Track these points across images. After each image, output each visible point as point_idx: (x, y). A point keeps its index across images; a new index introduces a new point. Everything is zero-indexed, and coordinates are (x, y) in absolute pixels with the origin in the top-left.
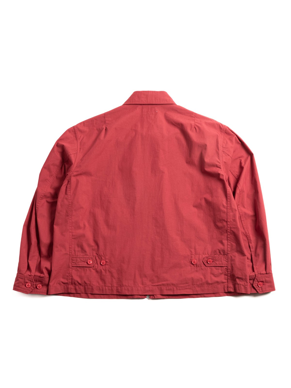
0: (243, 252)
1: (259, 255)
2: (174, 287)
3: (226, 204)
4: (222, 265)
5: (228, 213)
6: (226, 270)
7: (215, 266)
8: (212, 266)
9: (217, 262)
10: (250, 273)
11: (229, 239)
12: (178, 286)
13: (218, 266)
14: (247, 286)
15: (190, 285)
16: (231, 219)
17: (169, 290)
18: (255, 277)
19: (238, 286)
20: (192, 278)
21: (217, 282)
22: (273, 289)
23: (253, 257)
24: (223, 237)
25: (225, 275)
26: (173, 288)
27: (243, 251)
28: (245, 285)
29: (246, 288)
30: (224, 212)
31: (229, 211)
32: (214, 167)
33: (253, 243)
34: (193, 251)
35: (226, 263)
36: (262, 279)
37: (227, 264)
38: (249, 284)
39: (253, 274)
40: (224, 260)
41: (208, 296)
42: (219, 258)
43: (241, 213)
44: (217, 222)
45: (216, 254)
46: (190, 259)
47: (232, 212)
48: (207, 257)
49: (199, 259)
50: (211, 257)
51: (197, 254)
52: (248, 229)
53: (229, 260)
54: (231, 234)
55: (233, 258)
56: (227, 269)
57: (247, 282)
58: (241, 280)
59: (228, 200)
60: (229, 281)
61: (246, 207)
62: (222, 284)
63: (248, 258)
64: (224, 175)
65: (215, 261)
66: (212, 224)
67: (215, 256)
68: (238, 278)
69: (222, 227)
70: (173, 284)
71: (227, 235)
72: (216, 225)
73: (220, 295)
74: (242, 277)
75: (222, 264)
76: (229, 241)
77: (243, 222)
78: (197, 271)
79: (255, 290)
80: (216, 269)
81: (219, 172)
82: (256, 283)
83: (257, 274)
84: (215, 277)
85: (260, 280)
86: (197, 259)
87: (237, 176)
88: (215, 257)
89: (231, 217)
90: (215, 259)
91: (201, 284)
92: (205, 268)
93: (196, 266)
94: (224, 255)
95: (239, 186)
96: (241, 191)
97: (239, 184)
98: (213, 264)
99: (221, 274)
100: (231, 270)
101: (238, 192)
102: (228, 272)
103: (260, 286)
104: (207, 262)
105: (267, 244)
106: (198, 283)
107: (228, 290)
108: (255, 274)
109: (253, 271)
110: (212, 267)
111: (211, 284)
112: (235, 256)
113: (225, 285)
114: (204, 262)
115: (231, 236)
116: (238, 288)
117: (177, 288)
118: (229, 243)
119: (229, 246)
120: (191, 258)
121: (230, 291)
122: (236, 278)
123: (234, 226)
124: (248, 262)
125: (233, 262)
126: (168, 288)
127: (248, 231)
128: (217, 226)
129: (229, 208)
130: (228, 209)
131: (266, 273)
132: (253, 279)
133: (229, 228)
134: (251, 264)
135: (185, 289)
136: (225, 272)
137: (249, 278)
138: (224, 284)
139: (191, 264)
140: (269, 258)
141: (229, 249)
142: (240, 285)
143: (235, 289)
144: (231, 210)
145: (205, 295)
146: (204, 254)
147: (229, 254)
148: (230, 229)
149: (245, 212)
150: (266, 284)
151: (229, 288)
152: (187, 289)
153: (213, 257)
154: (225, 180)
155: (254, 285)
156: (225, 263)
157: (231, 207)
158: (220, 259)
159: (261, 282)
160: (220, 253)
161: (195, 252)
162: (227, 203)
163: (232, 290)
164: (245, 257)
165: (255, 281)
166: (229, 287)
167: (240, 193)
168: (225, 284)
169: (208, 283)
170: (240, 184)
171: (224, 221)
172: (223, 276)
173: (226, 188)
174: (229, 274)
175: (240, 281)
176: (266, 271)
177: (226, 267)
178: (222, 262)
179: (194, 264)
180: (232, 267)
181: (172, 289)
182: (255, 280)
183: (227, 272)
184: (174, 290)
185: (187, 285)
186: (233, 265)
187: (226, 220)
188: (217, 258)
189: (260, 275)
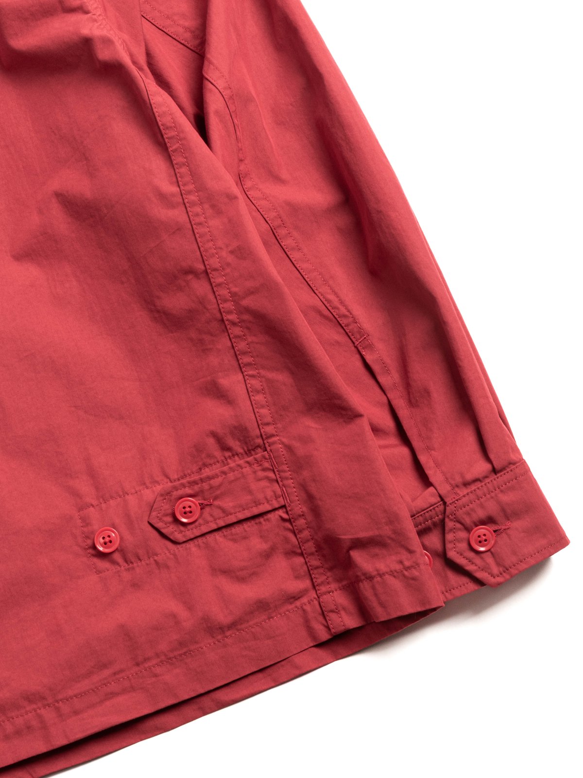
0: (337, 402)
1: (427, 392)
2: (43, 712)
3: (171, 183)
4: (256, 511)
5: (200, 224)
6: (288, 525)
7: (222, 523)
8: (205, 529)
9: (228, 503)
10: (413, 500)
11: (246, 359)
12: (60, 697)
13: (240, 522)
14: (415, 573)
15: (122, 671)
16: (224, 254)
17: (18, 733)
18: (442, 508)
19: (373, 588)
20: (122, 626)
21: (262, 606)
22: (559, 541)
23: (404, 412)
24: (214, 360)
25: (291, 553)
26: (40, 716)
27: (339, 397)
28: (408, 568)
29: (413, 584)
30: (178, 229)
31: (197, 215)
32: (52, 15)
33: (380, 346)
34: (84, 486)
35: (274, 492)
36: (482, 506)
37: (279, 492)
38: (424, 558)
39: (428, 497)
40: (260, 480)
41: (238, 696)
42: (231, 476)
43: (273, 214)
44: (159, 298)
45: (209, 461)
46: (83, 533)
47: (219, 212)
48: (166, 495)
49: (128, 516)
50: (184, 486)
51: (112, 497)
52: (331, 282)
53: (285, 467)
54: (248, 328)
55: (301, 450)
56: (289, 521)
57: (411, 552)
58: (377, 550)
59: (178, 159)
60: (320, 579)
61: (285, 175)
62: (290, 607)
63: (376, 430)
64: (115, 39)
65: (216, 498)
66: (140, 318)
67: (207, 472)
68: (359, 544)
69: (190, 311)
70: (31, 698)
71: (229, 344)
72: (158, 311)
73: (297, 667)
74: (377, 533)
75: (257, 503)
76: (251, 373)
77: (294, 255)
78: (136, 585)
79: (465, 580)
80: (235, 541)
81: (85, 31)
82: (460, 540)
83: (449, 488)
84: (241, 580)
85: (475, 517)
86: (117, 521)
87: (192, 32)
88: (209, 478)
89: (220, 243)
90: (211, 488)
91: (181, 644)
92: (175, 555)
93: (126, 561)
94: (249, 452)
95: (211, 74)
96: (231, 98)
97: (210, 63)
98: (210, 519)
99: (267, 555)
100: (310, 518)
101: (214, 104)
102: (300, 531)
103: (482, 546)
104: (176, 521)
105: (449, 318)
106: (163, 647)
107: (328, 627)
108: (440, 496)
109: (425, 481)
110: (208, 536)
111: (233, 625)
112: (306, 440)
113: (308, 608)
114: (159, 525)
115: (250, 340)
116: (376, 595)
117: (58, 709)
118: (255, 383)
119: (259, 398)
120: (85, 529)
121: (342, 629)
122: (351, 548)
123: (249, 284)
124: (381, 447)
125: (306, 474)
126: (9, 728)
127: (336, 294)
128: (165, 313)
129: (193, 198)
130: (193, 204)
131: (495, 471)
132: (435, 524)
133: (226, 301)
134: (405, 451)
135: (102, 702)
136: (286, 540)
137: (416, 526)
138: (298, 603)
139: (95, 560)
140: (484, 389)
141: (264, 411)
142: (381, 575)
143: (363, 609)
144: (206, 206)
145: (221, 695)
146: (147, 482)
147: (273, 436)
148: (236, 303)
149: (288, 204)
150: (508, 524)
151: (333, 616)
152: (113, 695)
153: (195, 483)
154: (127, 60)
155: (452, 554)
156: (269, 493)
157: (201, 188)
158: (237, 479)
159: (483, 522)
160: (225, 448)
161: (97, 488)
162: (175, 179)
163: (350, 621)
164: (358, 421)
165: (451, 530)
166: (332, 611)
167: (232, 108)
168: (304, 600)
169: (213, 629)
170: (215, 61)
171: (190, 277)
172: (281, 565)
173: (144, 101)
174: (308, 541)
175: (376, 556)
176: (488, 459)
177: (281, 513)
178: (250, 492)
179: (107, 551)
180: (310, 497)
181: (35, 723)
182: (449, 524)
183: (296, 536)
184: (44, 726)
185: (106, 673)
186: (313, 489)
187: (203, 267)
188: (220, 479)
189: (465, 491)
